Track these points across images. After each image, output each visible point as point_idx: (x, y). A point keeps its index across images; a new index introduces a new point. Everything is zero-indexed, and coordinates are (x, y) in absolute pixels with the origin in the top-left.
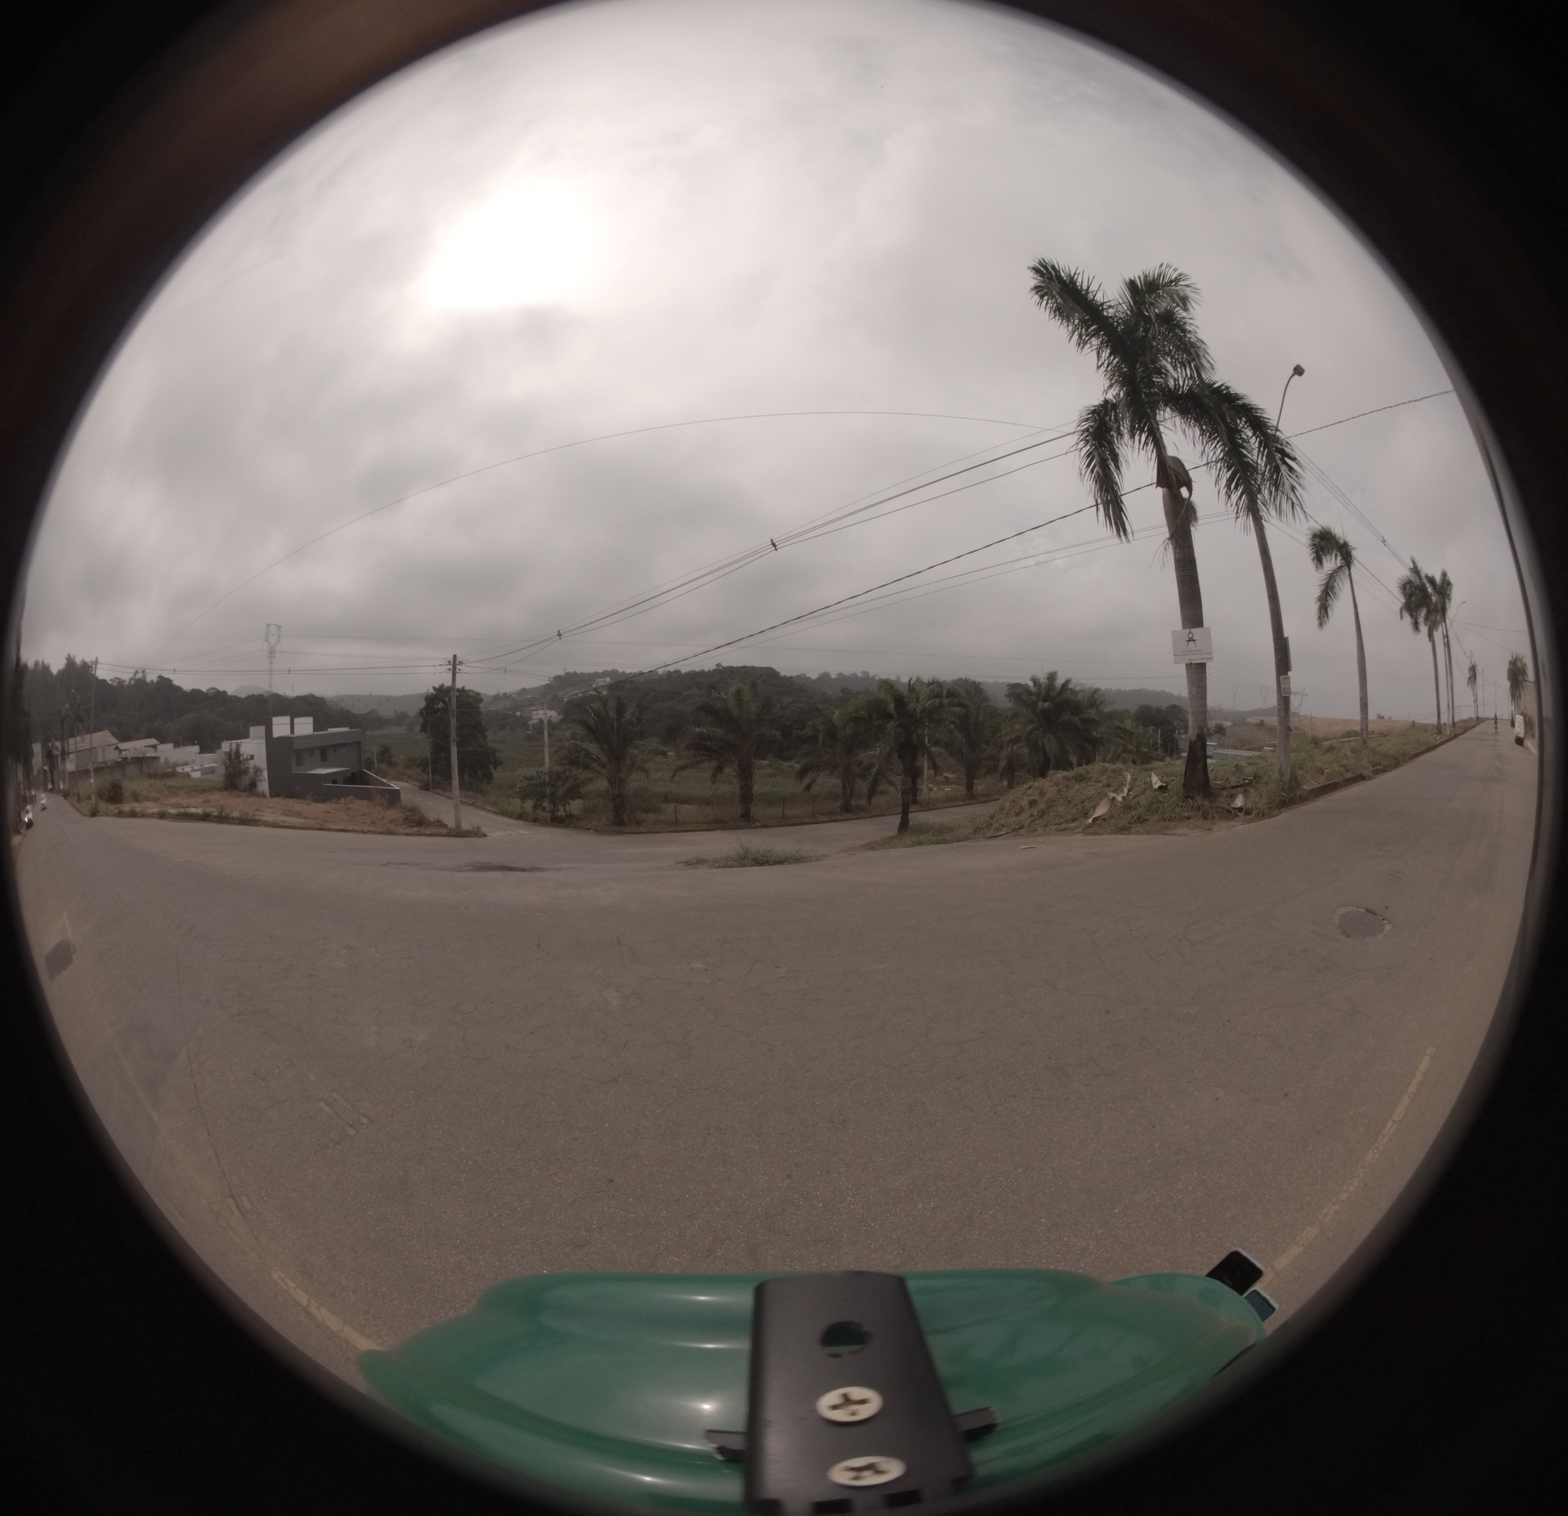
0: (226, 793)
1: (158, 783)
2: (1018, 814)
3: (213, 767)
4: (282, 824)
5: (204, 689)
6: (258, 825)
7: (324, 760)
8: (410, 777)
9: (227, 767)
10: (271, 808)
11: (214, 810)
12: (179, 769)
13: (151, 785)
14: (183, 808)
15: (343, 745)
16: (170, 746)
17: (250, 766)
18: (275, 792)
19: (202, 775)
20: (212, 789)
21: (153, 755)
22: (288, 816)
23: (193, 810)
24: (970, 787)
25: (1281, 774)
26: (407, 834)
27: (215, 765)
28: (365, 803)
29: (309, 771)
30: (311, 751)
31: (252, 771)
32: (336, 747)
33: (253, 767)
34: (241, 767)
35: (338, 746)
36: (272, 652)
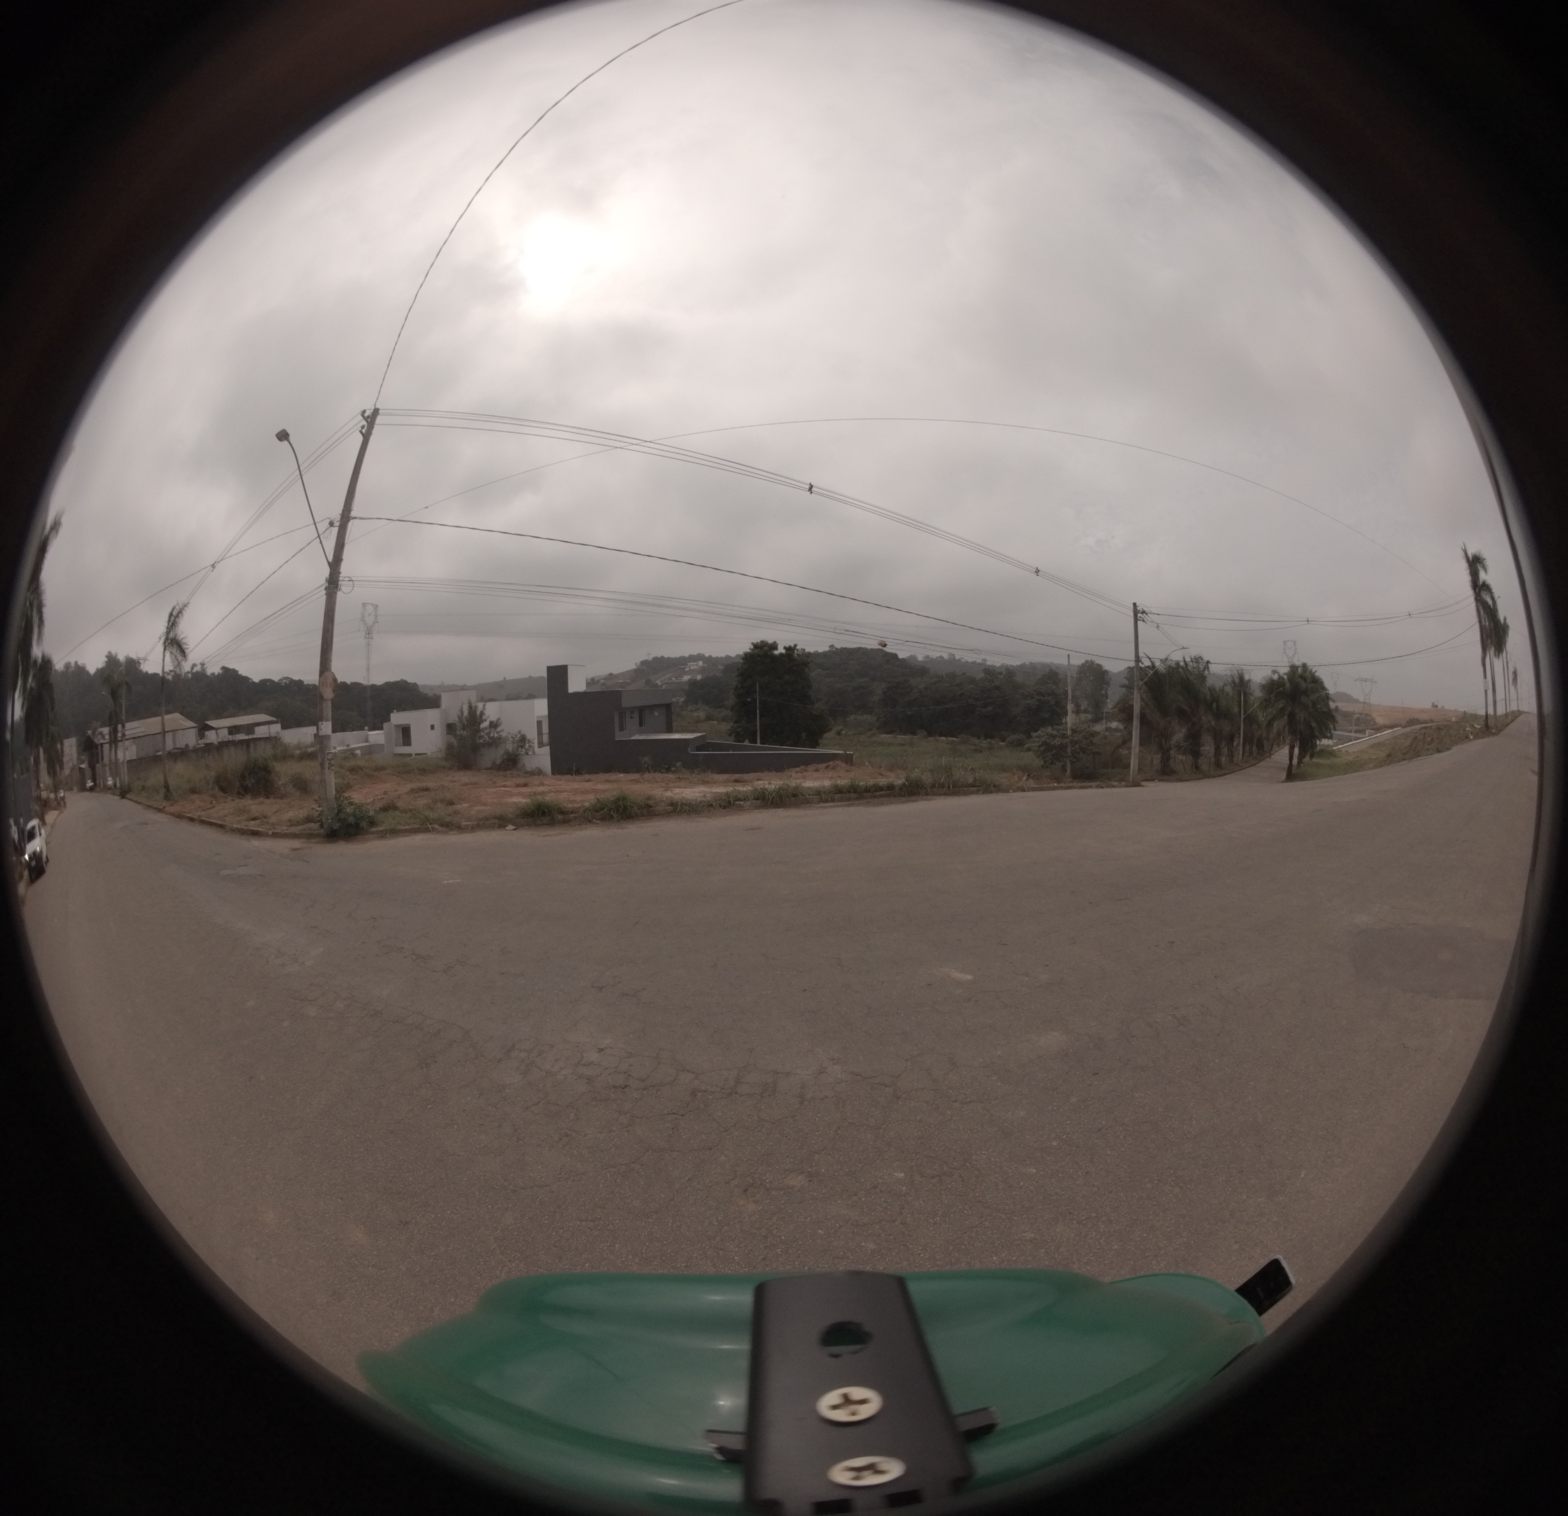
7: (642, 725)
18: (561, 766)
30: (633, 711)
33: (514, 736)
34: (481, 737)
35: (652, 707)
36: (369, 633)
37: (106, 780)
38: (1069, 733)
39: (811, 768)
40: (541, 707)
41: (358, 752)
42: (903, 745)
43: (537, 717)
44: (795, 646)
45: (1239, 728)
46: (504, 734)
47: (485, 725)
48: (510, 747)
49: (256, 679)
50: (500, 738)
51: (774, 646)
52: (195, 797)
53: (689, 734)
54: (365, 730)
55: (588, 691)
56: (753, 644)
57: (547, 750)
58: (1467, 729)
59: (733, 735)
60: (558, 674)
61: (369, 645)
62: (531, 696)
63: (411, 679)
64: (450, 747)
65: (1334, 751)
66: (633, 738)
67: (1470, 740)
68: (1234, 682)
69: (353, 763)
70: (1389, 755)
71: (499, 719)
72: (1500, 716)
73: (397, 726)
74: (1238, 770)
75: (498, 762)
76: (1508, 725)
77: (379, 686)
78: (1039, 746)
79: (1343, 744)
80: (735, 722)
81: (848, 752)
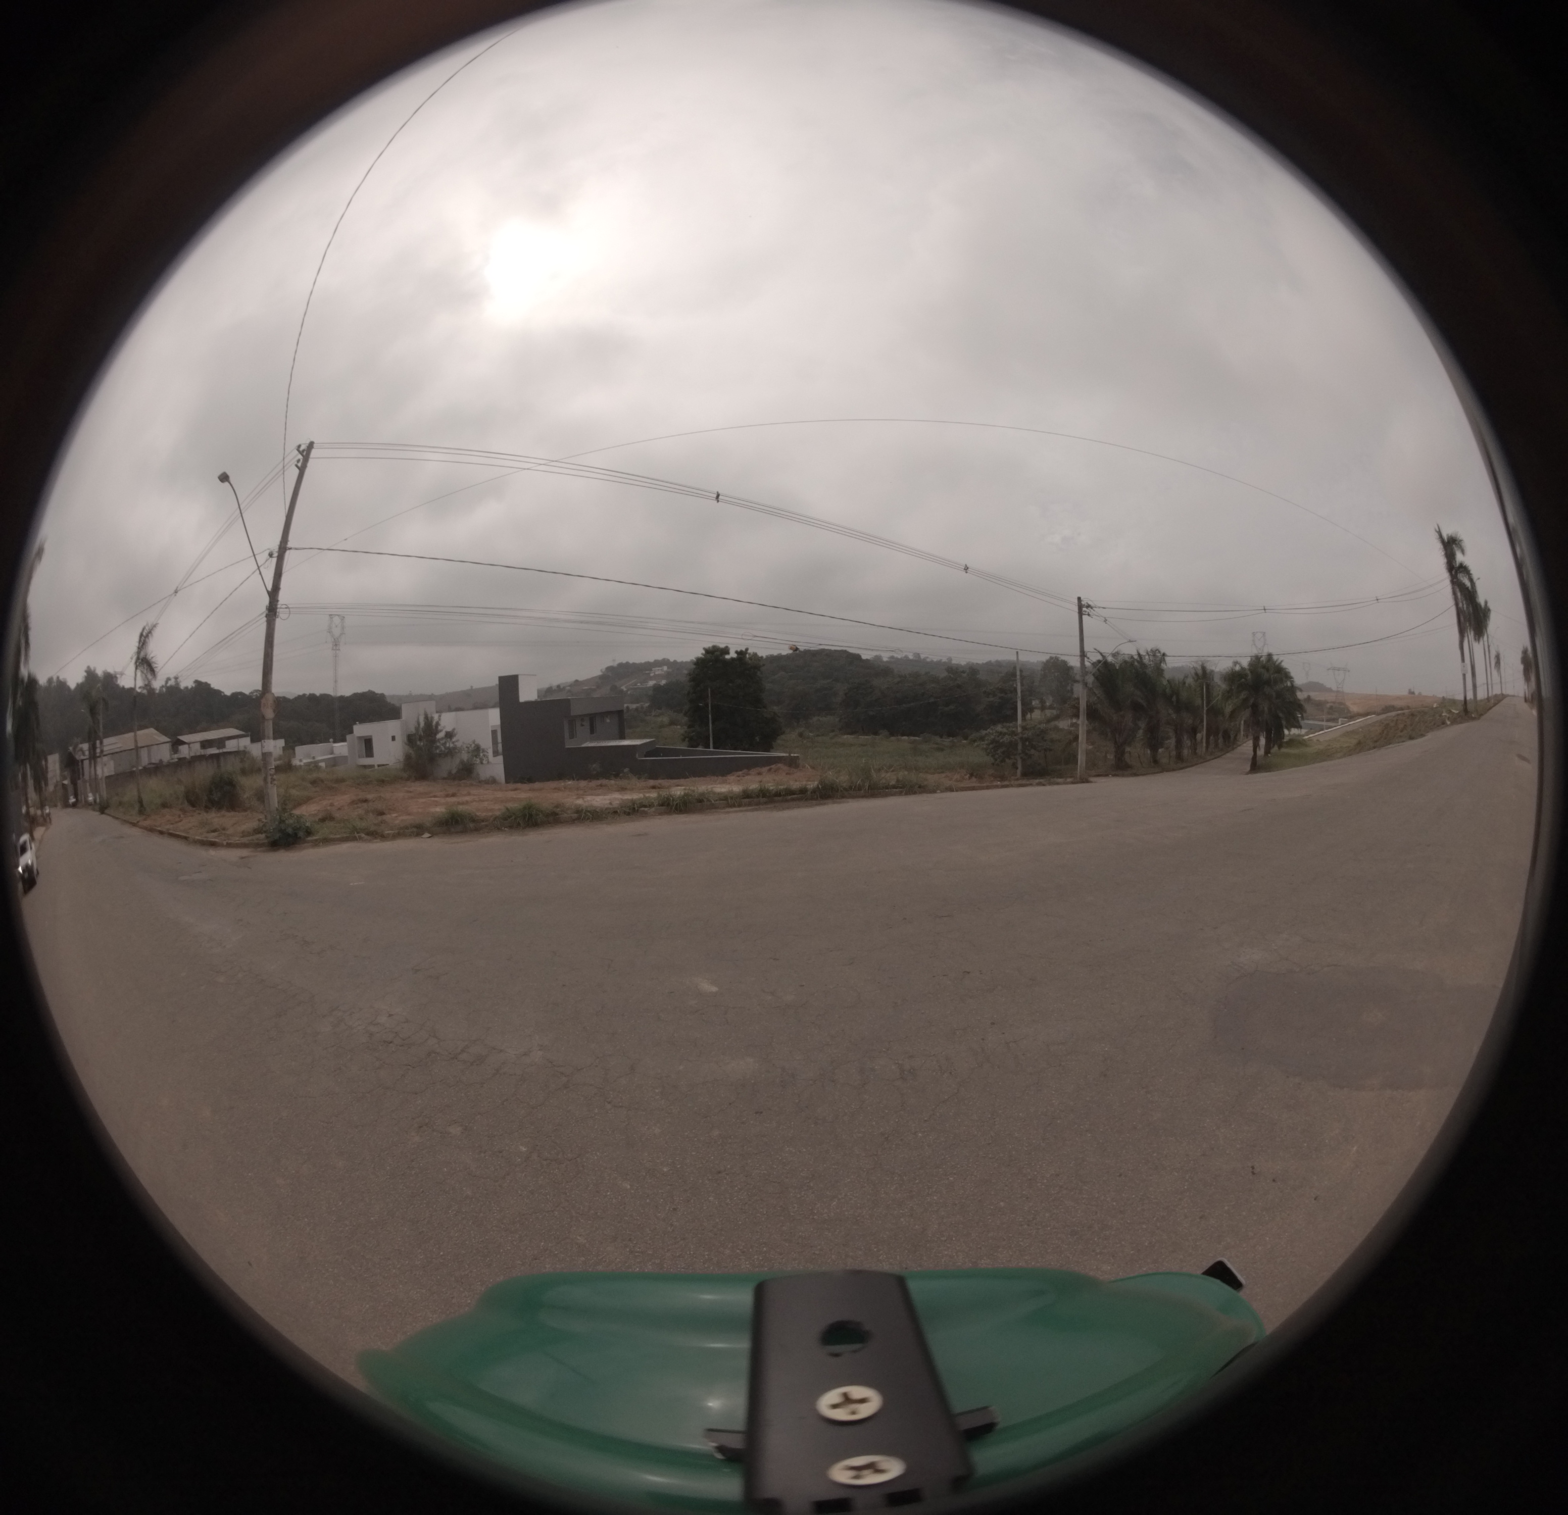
7: (593, 731)
30: (583, 719)
31: (464, 751)
32: (603, 716)
33: (469, 746)
34: (437, 747)
35: (604, 714)
36: (336, 644)
37: (86, 797)
38: (1019, 730)
39: (754, 771)
40: (494, 716)
41: (323, 764)
42: (864, 745)
43: (492, 726)
44: (747, 649)
45: (1202, 721)
46: (459, 744)
47: (441, 735)
48: (465, 756)
49: (228, 692)
50: (455, 748)
51: (726, 651)
52: (166, 811)
53: (636, 740)
54: (330, 742)
55: (539, 700)
56: (704, 649)
57: (500, 759)
58: (1443, 714)
59: (687, 739)
60: (509, 684)
61: (336, 656)
62: (484, 706)
63: (378, 690)
64: (408, 757)
65: (1304, 740)
66: (583, 745)
67: (1447, 726)
68: (1196, 674)
69: (315, 775)
70: (1359, 743)
71: (454, 729)
72: (1481, 701)
73: (360, 738)
74: (1201, 763)
75: (454, 771)
76: (1490, 708)
77: (347, 697)
78: (988, 745)
79: (1314, 733)
80: (689, 727)
81: (792, 755)
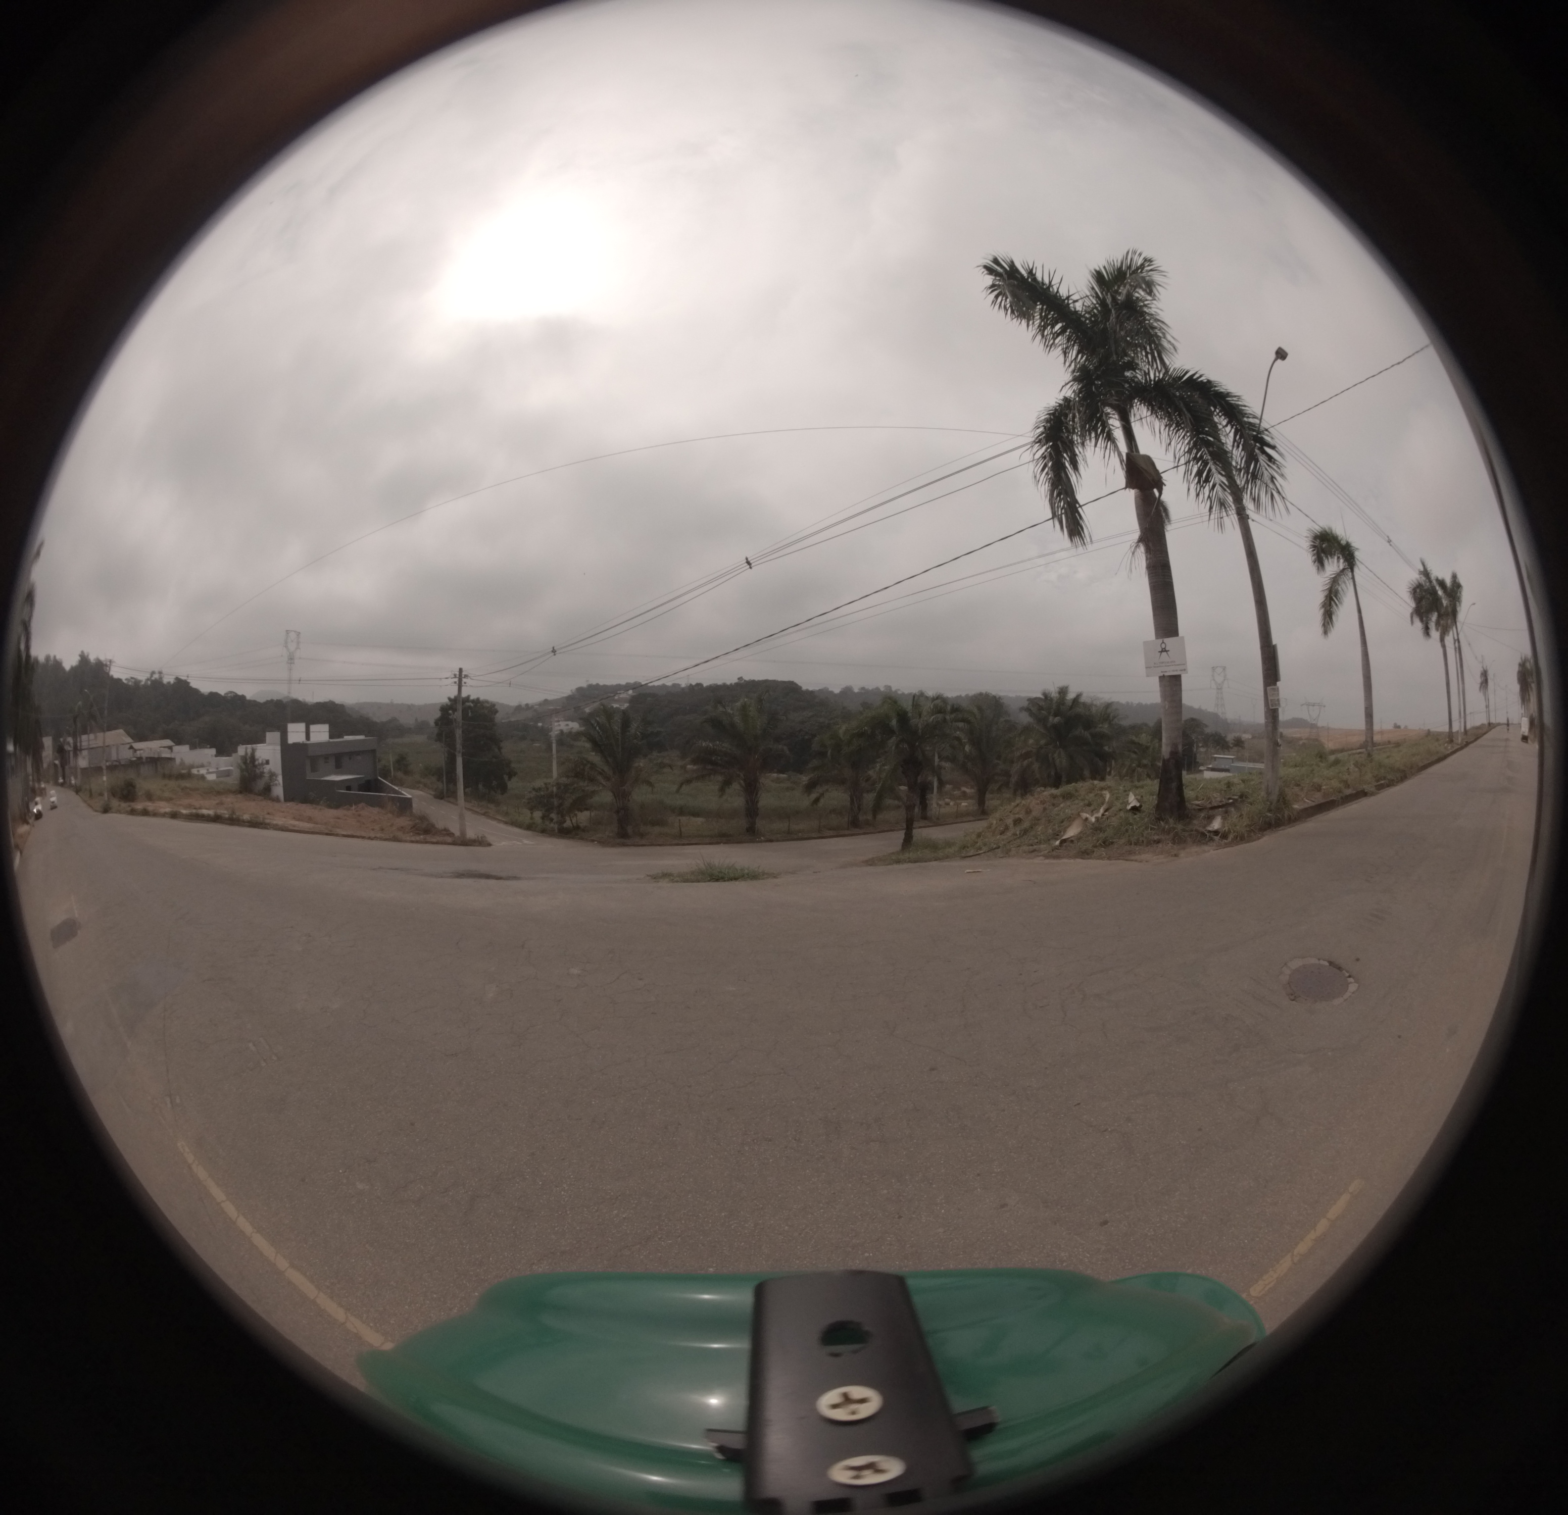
0: (239, 796)
1: (172, 784)
2: (1002, 833)
3: (229, 770)
4: (291, 828)
5: (222, 693)
6: (266, 828)
7: (339, 767)
8: (425, 785)
9: (242, 770)
10: (283, 812)
11: (225, 812)
12: (194, 771)
13: (166, 785)
14: (195, 808)
15: (358, 753)
16: (186, 748)
17: (265, 771)
18: (290, 796)
19: (217, 777)
20: (228, 792)
21: (168, 756)
22: (298, 820)
23: (205, 812)
24: (981, 802)
25: (1268, 794)
26: (412, 842)
27: (231, 768)
28: (376, 810)
29: (322, 777)
30: (326, 758)
31: (267, 775)
32: (351, 754)
36: (291, 658)
48: (267, 779)
66: (326, 779)
